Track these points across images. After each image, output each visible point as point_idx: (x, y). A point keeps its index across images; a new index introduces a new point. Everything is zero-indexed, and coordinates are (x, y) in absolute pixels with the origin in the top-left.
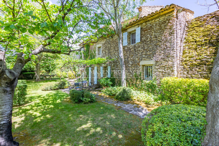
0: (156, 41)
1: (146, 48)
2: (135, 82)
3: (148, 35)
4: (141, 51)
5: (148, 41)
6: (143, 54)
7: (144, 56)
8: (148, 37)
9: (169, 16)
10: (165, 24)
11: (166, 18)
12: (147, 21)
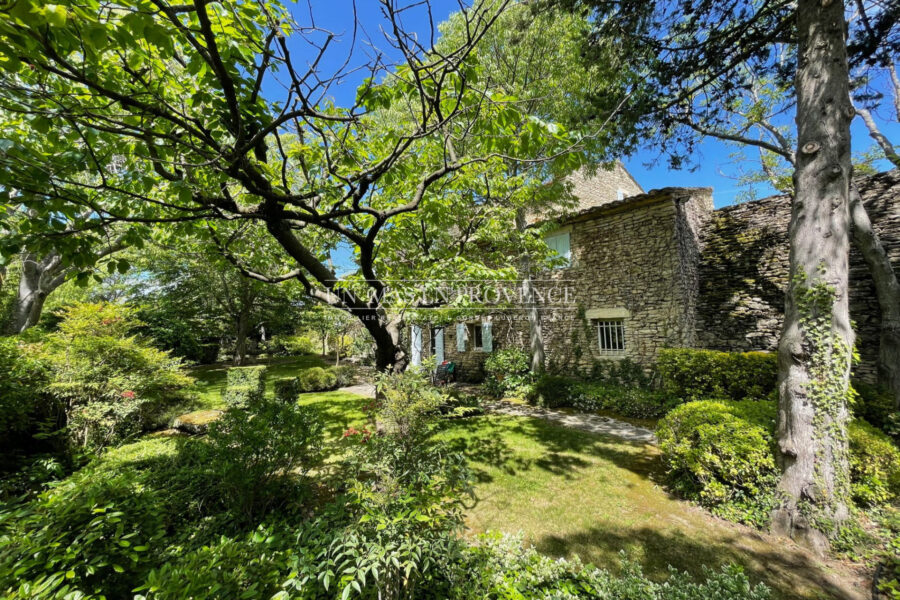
0: (628, 263)
1: (600, 280)
2: (573, 361)
3: (605, 249)
4: (587, 287)
5: (606, 263)
6: (593, 292)
7: (595, 297)
8: (605, 253)
9: (659, 209)
10: (650, 227)
11: (650, 213)
12: (600, 217)
